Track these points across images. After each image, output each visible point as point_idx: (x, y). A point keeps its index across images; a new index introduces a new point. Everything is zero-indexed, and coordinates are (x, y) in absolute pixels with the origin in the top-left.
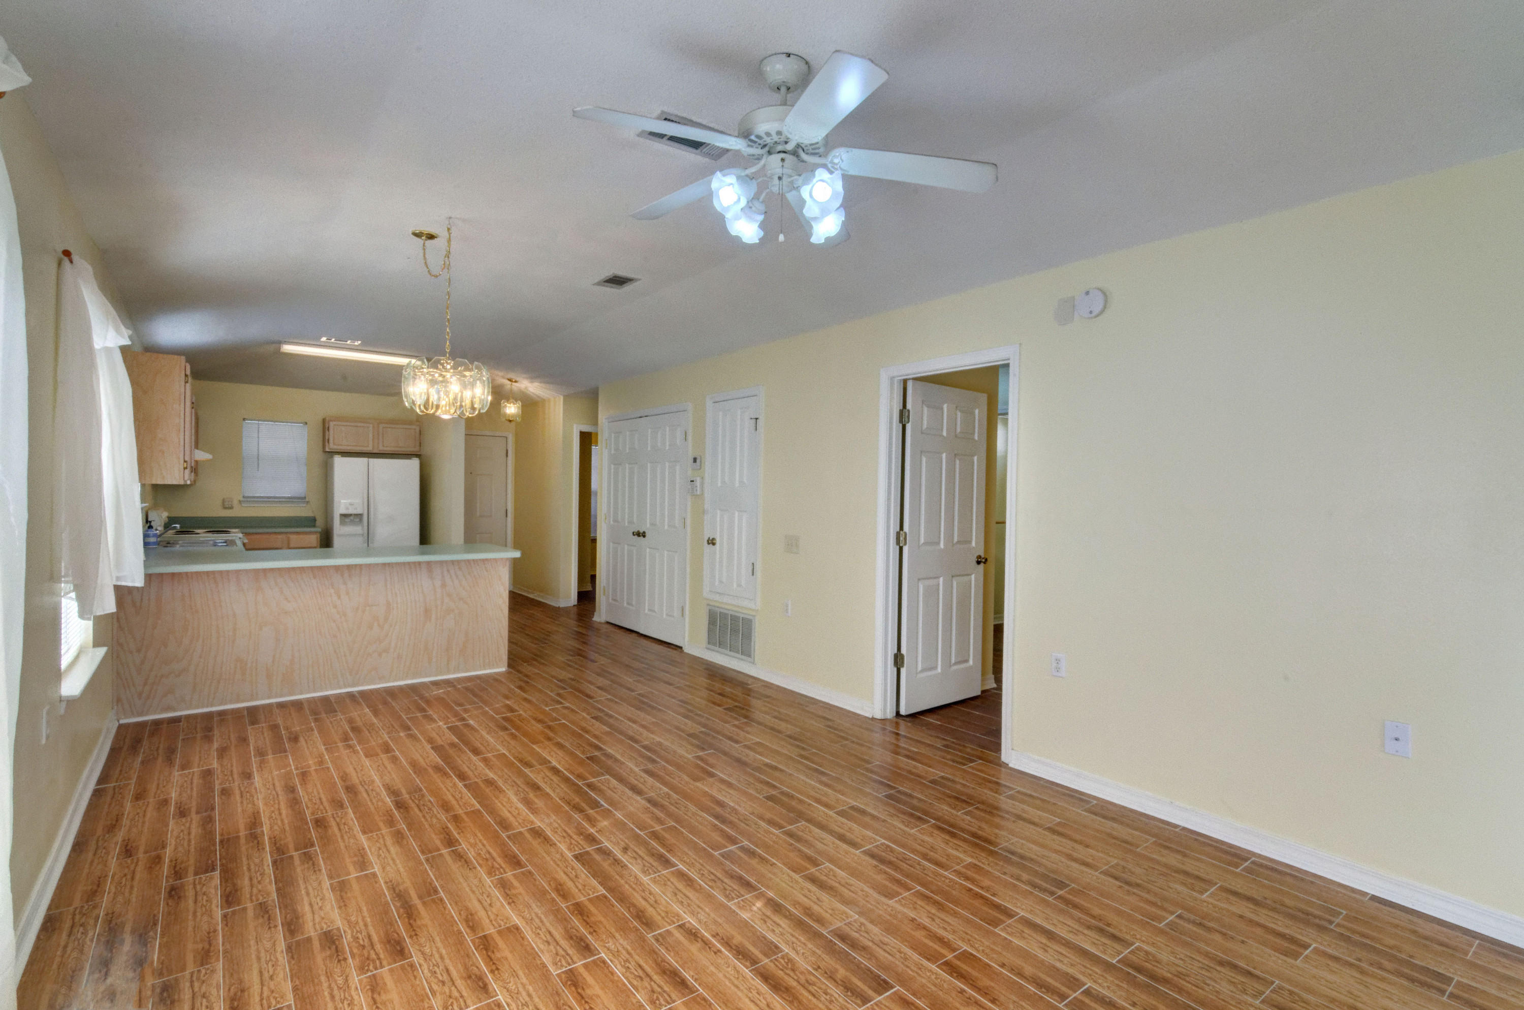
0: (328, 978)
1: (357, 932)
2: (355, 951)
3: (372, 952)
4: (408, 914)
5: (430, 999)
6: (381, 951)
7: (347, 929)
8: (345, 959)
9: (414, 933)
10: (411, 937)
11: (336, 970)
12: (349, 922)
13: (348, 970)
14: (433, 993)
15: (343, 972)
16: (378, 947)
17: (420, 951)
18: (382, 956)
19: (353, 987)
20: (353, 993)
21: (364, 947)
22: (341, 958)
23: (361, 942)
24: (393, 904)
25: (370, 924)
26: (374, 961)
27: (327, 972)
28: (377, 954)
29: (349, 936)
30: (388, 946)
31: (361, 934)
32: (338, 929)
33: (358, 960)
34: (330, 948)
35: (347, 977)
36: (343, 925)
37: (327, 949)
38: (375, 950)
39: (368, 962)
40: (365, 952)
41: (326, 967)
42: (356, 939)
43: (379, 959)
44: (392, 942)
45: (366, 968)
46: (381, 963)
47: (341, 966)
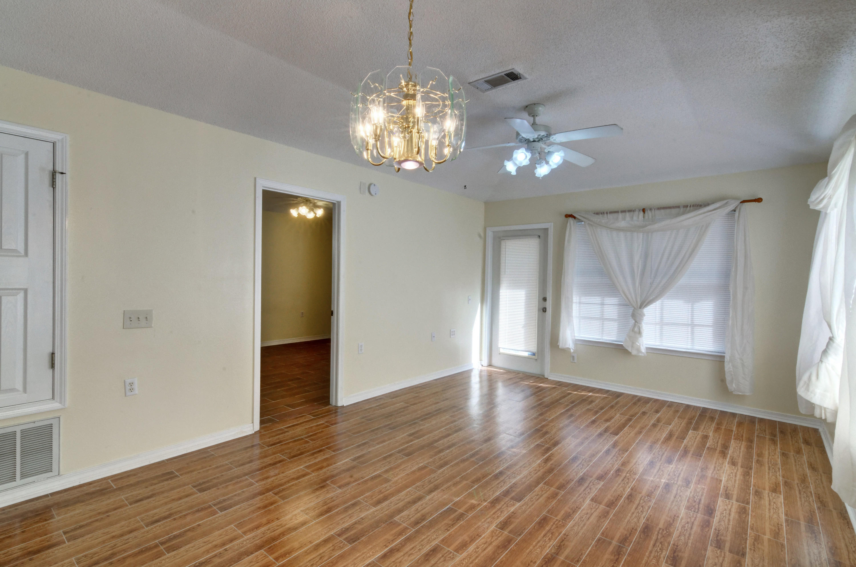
0: (687, 543)
1: (658, 552)
2: (666, 544)
3: (659, 538)
4: (626, 540)
5: (653, 506)
6: (655, 535)
7: (662, 558)
8: (674, 545)
9: (632, 531)
10: (636, 530)
11: (681, 543)
12: (658, 561)
13: (676, 540)
14: (649, 507)
15: (679, 540)
16: (654, 537)
17: (638, 522)
18: (656, 533)
19: (678, 531)
20: (680, 530)
21: (661, 543)
22: (675, 547)
23: (660, 546)
24: (626, 553)
25: (648, 551)
26: (662, 534)
27: (686, 546)
28: (658, 535)
29: (664, 553)
30: (650, 534)
31: (657, 550)
32: (666, 562)
33: (668, 540)
34: (678, 556)
35: (678, 537)
36: (662, 562)
37: (679, 557)
38: (657, 537)
39: (664, 535)
40: (662, 540)
41: (685, 548)
42: (661, 550)
43: (658, 533)
44: (646, 535)
45: (667, 533)
46: (659, 530)
47: (678, 543)
